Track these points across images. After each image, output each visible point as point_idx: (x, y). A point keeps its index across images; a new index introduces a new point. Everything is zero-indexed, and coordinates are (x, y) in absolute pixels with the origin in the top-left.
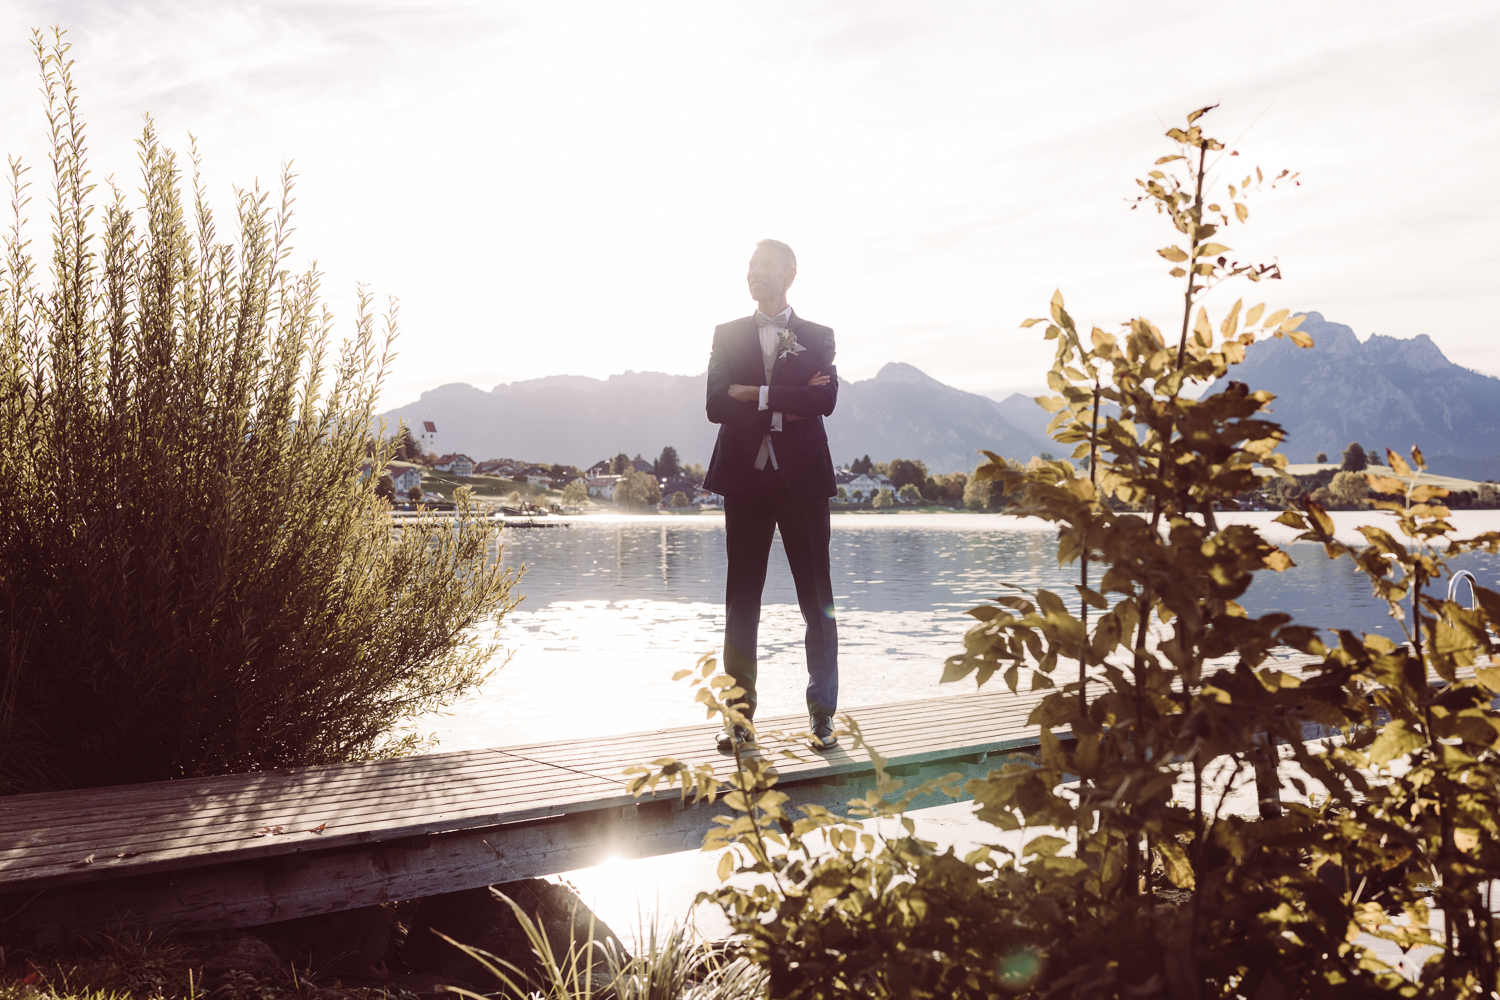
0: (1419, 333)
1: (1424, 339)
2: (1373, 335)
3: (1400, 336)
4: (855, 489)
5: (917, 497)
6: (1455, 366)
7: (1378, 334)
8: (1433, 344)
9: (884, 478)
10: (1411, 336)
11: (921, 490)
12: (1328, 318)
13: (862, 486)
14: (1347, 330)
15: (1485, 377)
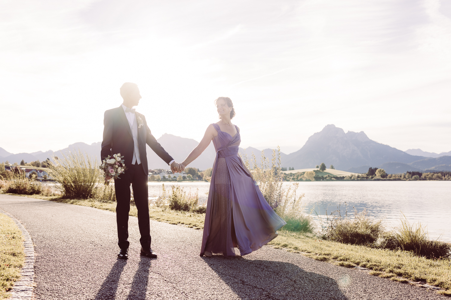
0: (361, 131)
1: (362, 132)
2: (349, 131)
3: (356, 132)
4: (175, 175)
5: (191, 178)
6: (371, 140)
7: (350, 131)
8: (365, 134)
9: (184, 172)
10: (359, 132)
11: (193, 175)
12: (336, 126)
13: (177, 175)
14: (342, 130)
15: (379, 144)
